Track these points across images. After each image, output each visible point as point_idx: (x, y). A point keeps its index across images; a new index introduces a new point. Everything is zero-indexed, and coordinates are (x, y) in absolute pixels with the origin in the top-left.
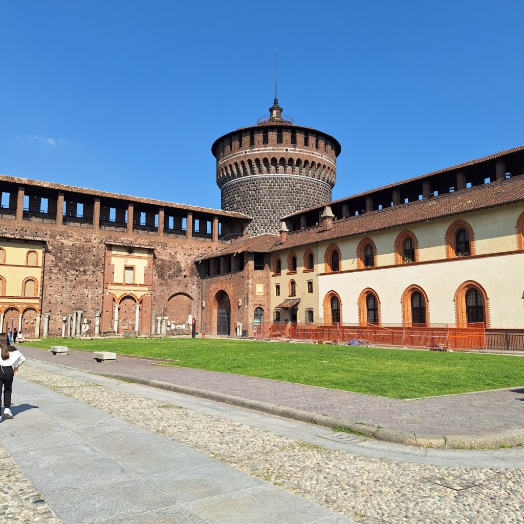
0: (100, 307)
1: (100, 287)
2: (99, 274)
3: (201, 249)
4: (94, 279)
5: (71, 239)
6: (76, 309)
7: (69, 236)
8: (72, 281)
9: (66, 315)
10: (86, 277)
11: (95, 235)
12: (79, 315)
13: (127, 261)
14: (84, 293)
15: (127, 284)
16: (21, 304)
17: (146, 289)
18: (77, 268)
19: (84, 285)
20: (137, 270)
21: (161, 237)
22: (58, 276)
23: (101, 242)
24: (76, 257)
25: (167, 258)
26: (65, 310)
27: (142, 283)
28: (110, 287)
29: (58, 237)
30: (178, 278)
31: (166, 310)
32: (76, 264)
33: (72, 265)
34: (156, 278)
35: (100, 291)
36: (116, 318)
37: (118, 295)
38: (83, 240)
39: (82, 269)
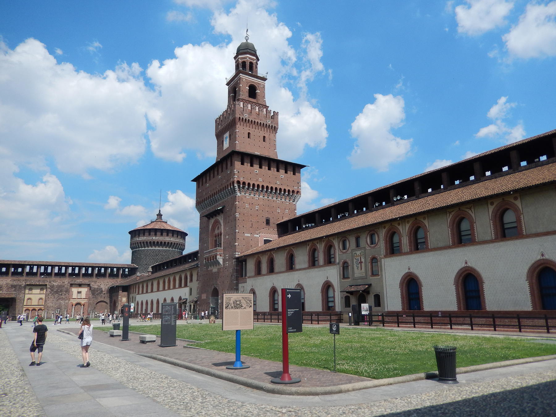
0: (67, 308)
1: (67, 300)
2: (67, 295)
3: (112, 282)
4: (65, 297)
5: (57, 282)
6: (58, 309)
7: (56, 282)
8: (56, 298)
9: (54, 311)
10: (62, 296)
11: (66, 281)
12: (59, 311)
13: (78, 289)
14: (61, 303)
15: (78, 299)
16: (37, 308)
17: (86, 300)
18: (59, 293)
19: (61, 299)
20: (82, 293)
21: (94, 279)
22: (51, 297)
23: (69, 283)
24: (59, 289)
25: (96, 287)
26: (53, 309)
27: (85, 298)
28: (71, 300)
29: (52, 282)
30: (101, 295)
31: (95, 308)
32: (59, 292)
33: (57, 292)
34: (91, 295)
35: (67, 301)
36: (73, 312)
37: (74, 302)
38: (62, 283)
39: (61, 293)
